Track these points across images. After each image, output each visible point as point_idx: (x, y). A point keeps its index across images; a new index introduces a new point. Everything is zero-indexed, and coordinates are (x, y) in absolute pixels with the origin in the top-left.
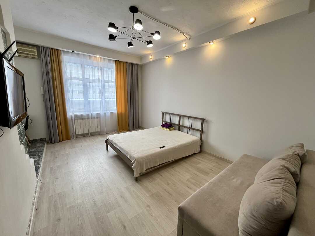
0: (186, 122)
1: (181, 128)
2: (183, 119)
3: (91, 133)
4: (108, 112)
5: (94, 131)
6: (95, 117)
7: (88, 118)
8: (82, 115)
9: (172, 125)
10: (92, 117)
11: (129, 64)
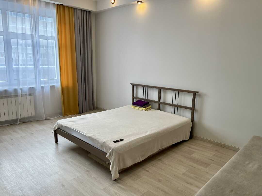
0: (169, 98)
1: (161, 106)
2: (165, 93)
3: (21, 119)
4: (47, 85)
5: (26, 116)
6: (28, 93)
7: (16, 96)
8: (6, 91)
9: (148, 103)
10: (23, 94)
11: (77, 10)
